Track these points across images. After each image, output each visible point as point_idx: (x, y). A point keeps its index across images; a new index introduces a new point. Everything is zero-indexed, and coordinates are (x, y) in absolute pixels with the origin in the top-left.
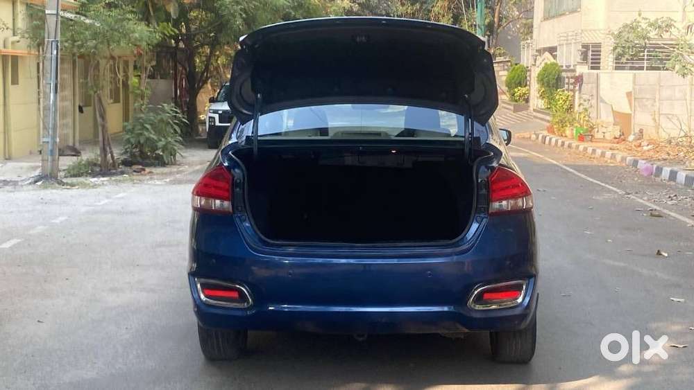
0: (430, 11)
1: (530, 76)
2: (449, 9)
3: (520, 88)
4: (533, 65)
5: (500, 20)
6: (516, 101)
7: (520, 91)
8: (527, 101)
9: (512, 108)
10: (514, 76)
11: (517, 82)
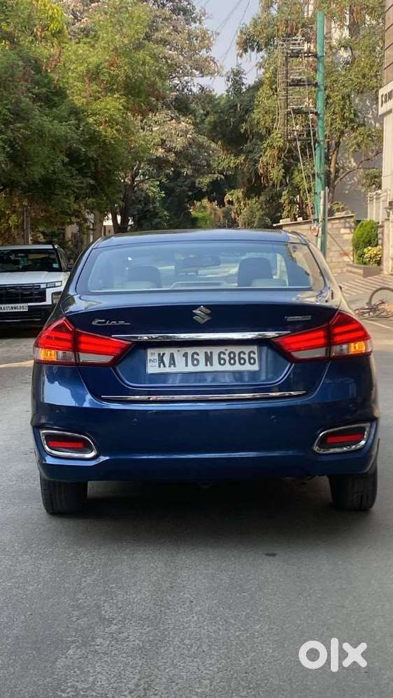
0: (256, 162)
1: (382, 233)
2: (279, 158)
3: (370, 248)
4: (386, 220)
5: (337, 171)
6: (365, 264)
7: (370, 251)
8: (379, 263)
9: (361, 271)
10: (363, 234)
11: (366, 240)
